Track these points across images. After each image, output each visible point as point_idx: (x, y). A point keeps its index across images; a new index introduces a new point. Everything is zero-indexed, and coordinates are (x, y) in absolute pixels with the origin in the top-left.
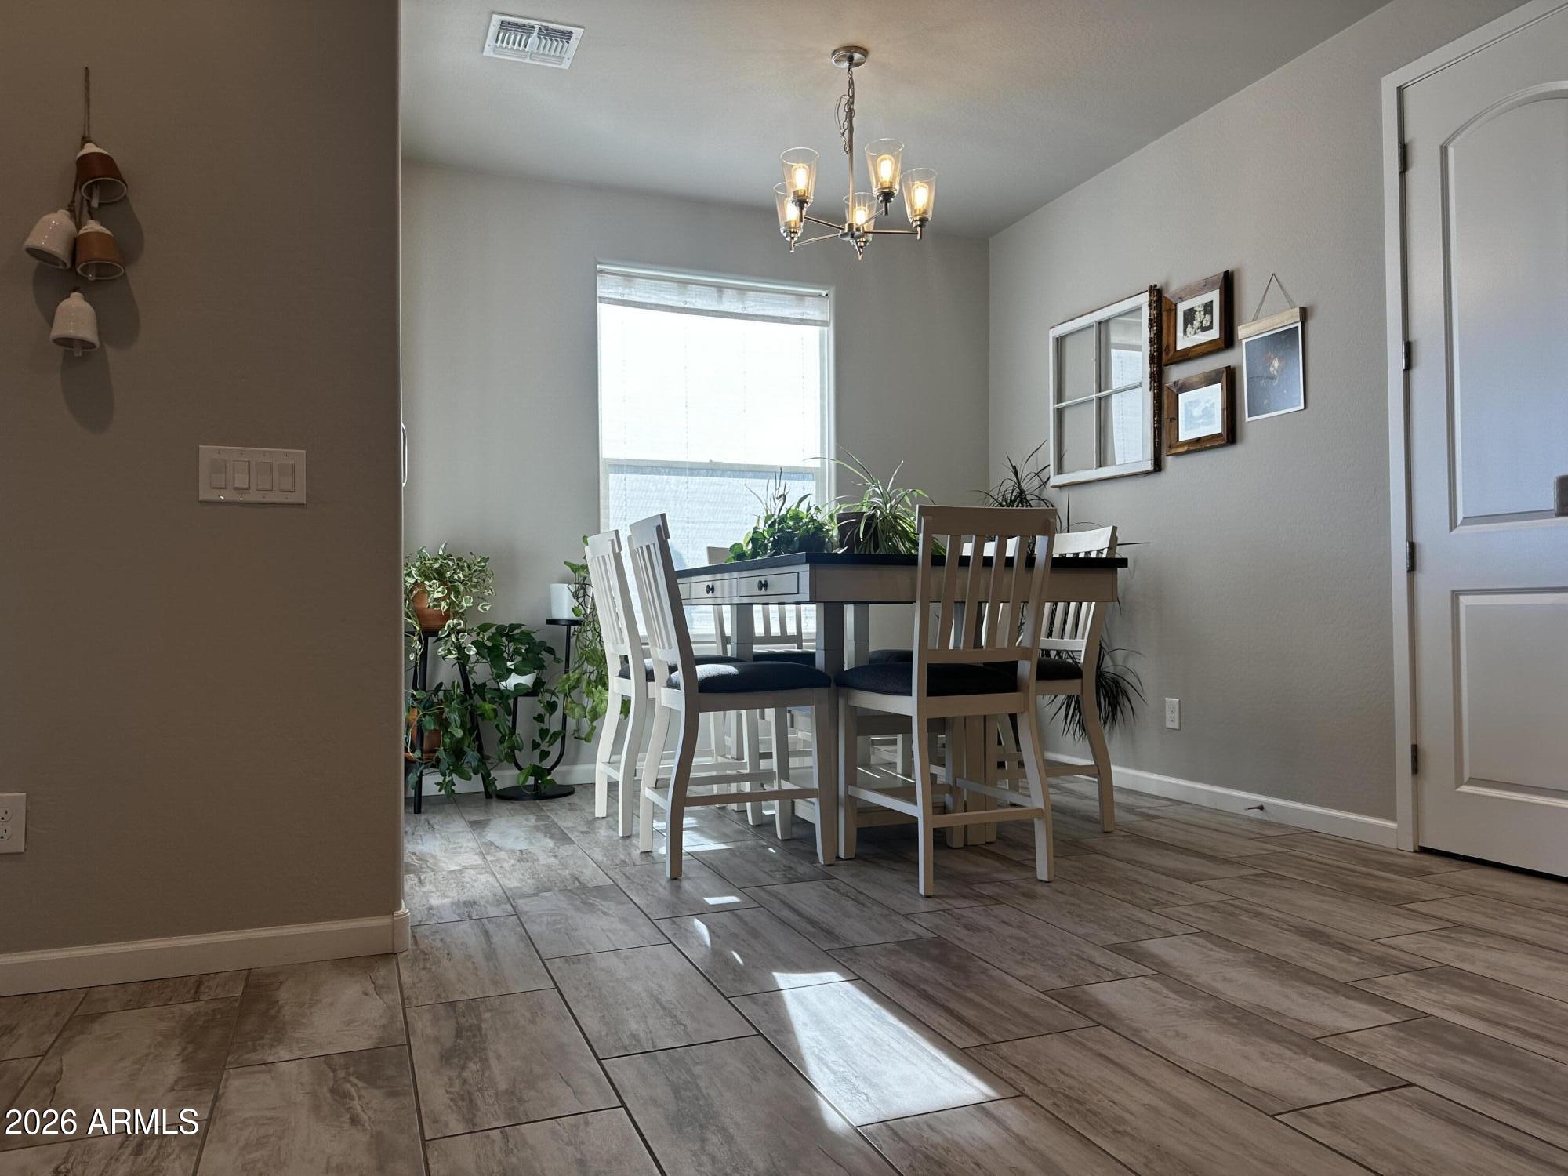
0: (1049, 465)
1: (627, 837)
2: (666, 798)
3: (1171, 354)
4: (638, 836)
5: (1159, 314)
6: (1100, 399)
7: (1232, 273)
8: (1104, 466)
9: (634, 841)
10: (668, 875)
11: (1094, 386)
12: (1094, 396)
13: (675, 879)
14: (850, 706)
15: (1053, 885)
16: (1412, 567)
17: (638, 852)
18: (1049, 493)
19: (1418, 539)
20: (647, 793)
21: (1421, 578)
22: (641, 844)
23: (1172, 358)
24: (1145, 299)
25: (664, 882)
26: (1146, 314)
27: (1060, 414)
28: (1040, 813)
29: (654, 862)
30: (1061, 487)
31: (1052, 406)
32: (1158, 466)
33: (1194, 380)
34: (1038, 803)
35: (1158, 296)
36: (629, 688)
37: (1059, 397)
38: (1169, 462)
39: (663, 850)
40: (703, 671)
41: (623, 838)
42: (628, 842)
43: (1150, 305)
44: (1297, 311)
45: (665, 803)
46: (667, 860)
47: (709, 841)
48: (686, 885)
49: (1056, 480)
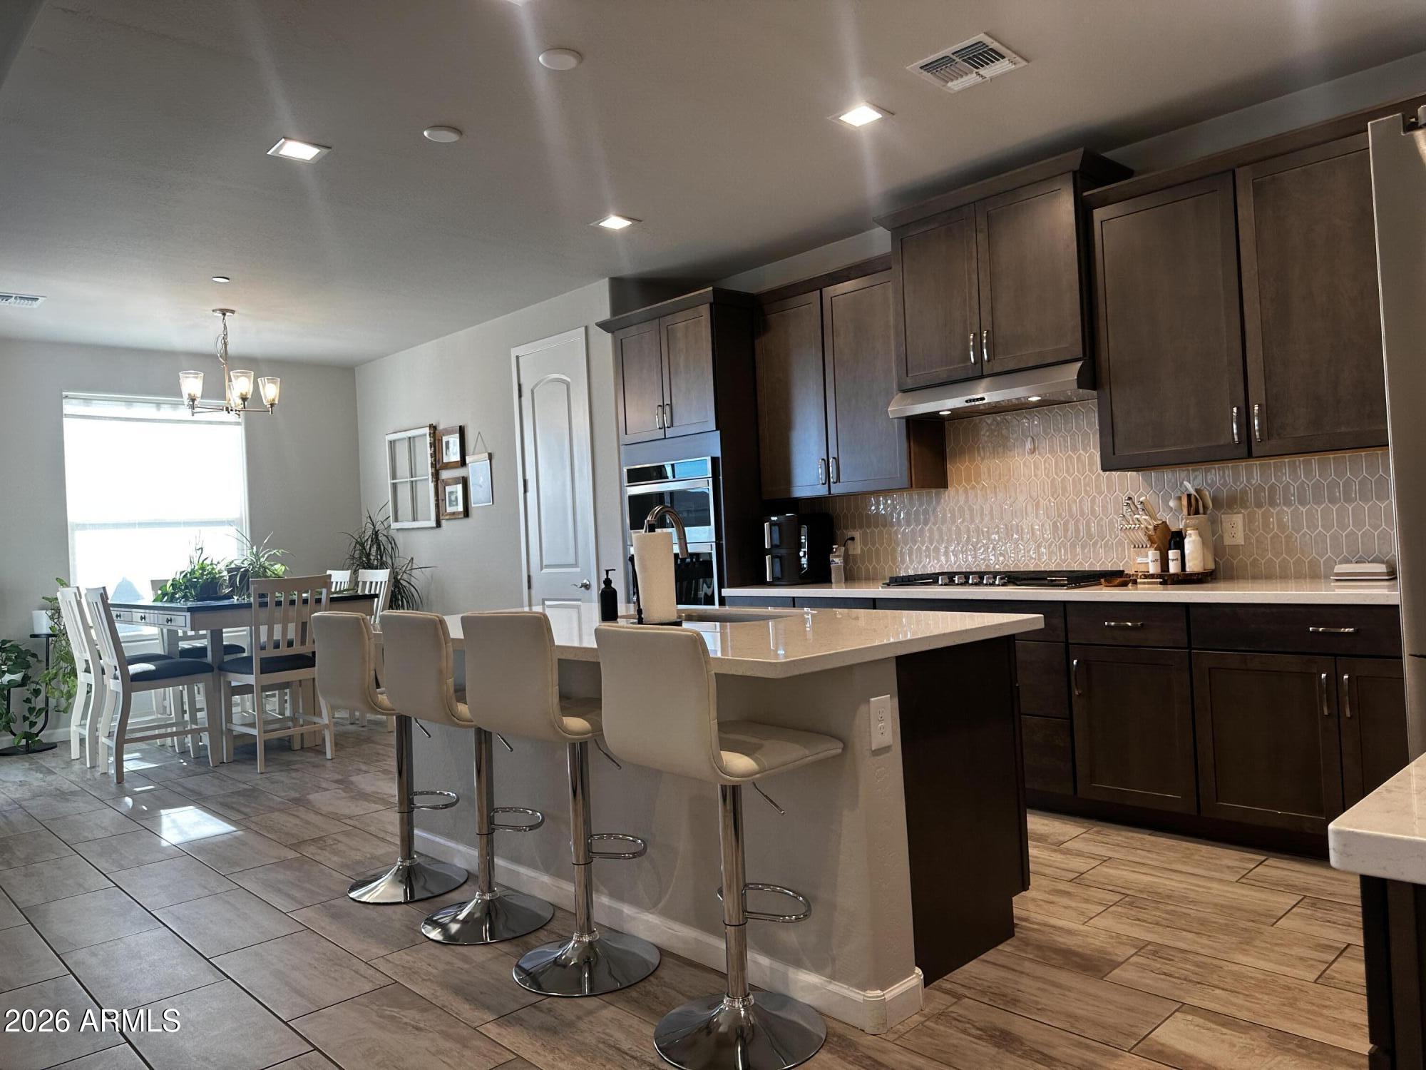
0: (389, 517)
1: (92, 767)
2: (112, 741)
3: (441, 463)
4: (99, 766)
5: (435, 440)
6: (412, 482)
7: (464, 427)
8: (417, 520)
9: (97, 769)
10: (115, 781)
11: (408, 474)
12: (409, 480)
13: (120, 783)
14: (227, 681)
15: (333, 760)
16: (529, 587)
17: (99, 774)
18: (392, 533)
19: (532, 574)
20: (103, 740)
21: (533, 591)
22: (101, 770)
23: (441, 467)
24: (427, 430)
25: (113, 785)
26: (428, 440)
27: (394, 486)
28: (327, 726)
29: (109, 777)
30: (398, 530)
31: (390, 481)
32: (439, 524)
33: (450, 481)
34: (326, 720)
35: (433, 428)
36: (91, 678)
37: (394, 477)
38: (444, 523)
39: (112, 771)
40: (134, 669)
41: (90, 768)
42: (93, 770)
43: (430, 435)
44: (487, 454)
45: (113, 744)
46: (115, 776)
47: (146, 764)
48: (126, 785)
49: (394, 526)
